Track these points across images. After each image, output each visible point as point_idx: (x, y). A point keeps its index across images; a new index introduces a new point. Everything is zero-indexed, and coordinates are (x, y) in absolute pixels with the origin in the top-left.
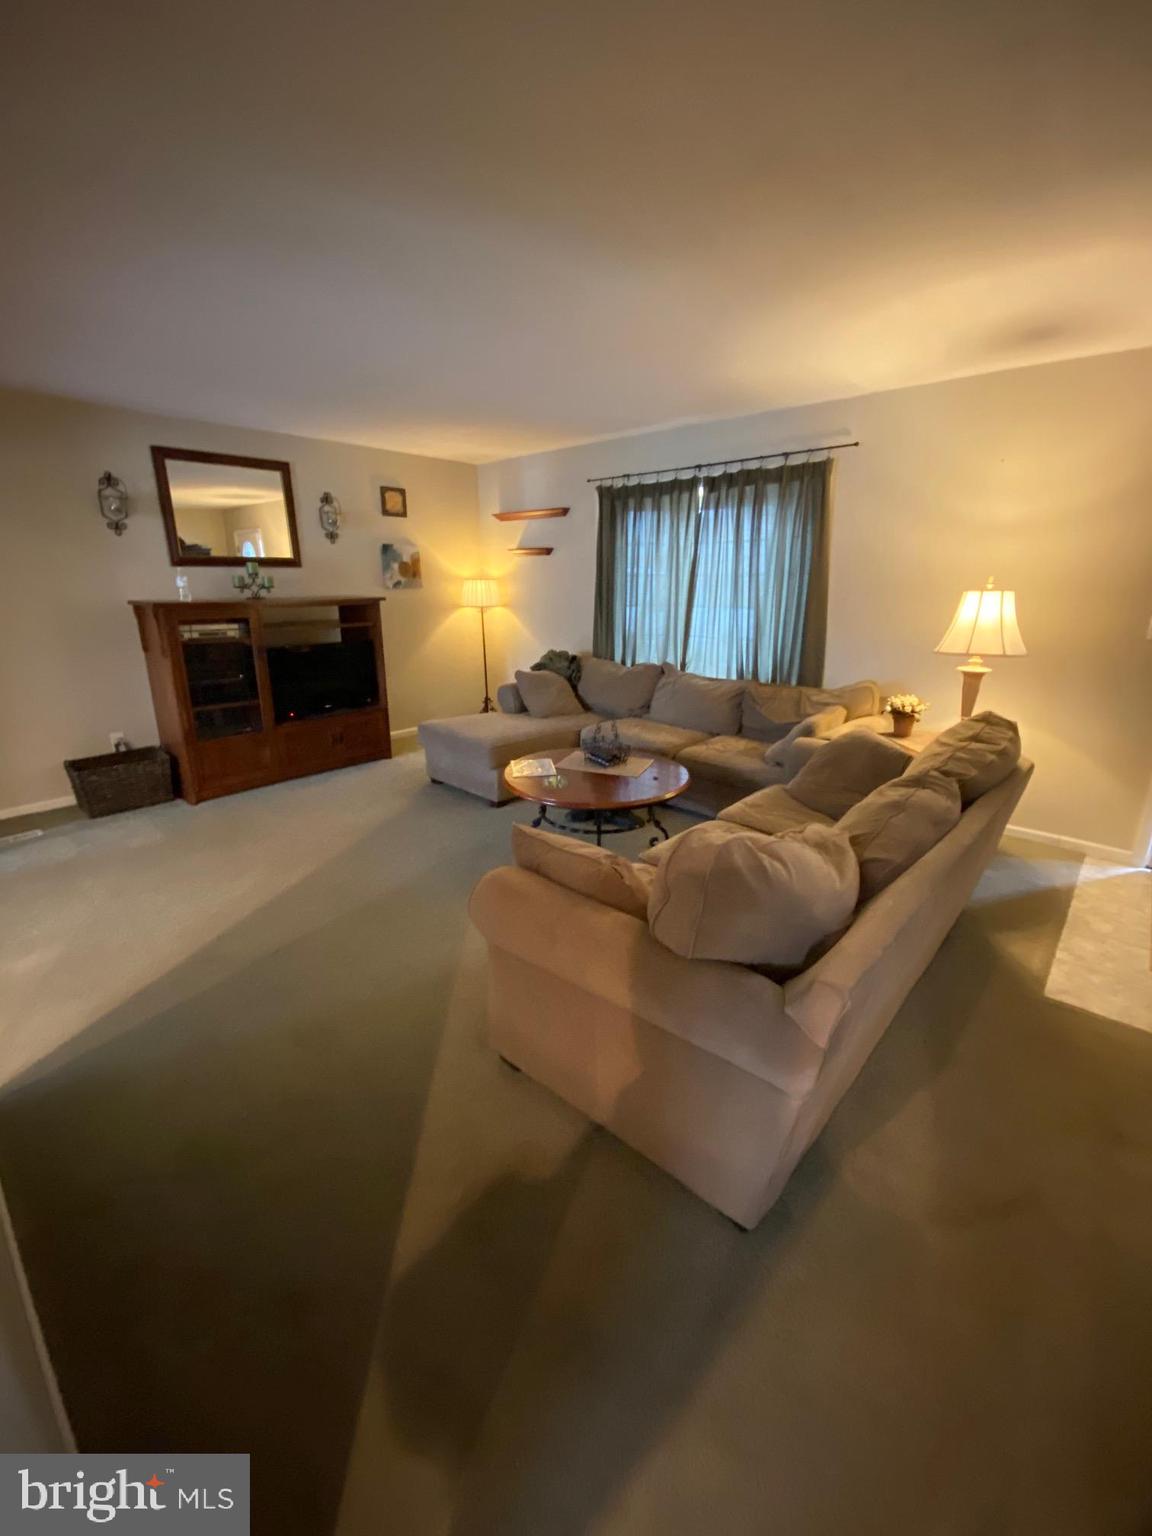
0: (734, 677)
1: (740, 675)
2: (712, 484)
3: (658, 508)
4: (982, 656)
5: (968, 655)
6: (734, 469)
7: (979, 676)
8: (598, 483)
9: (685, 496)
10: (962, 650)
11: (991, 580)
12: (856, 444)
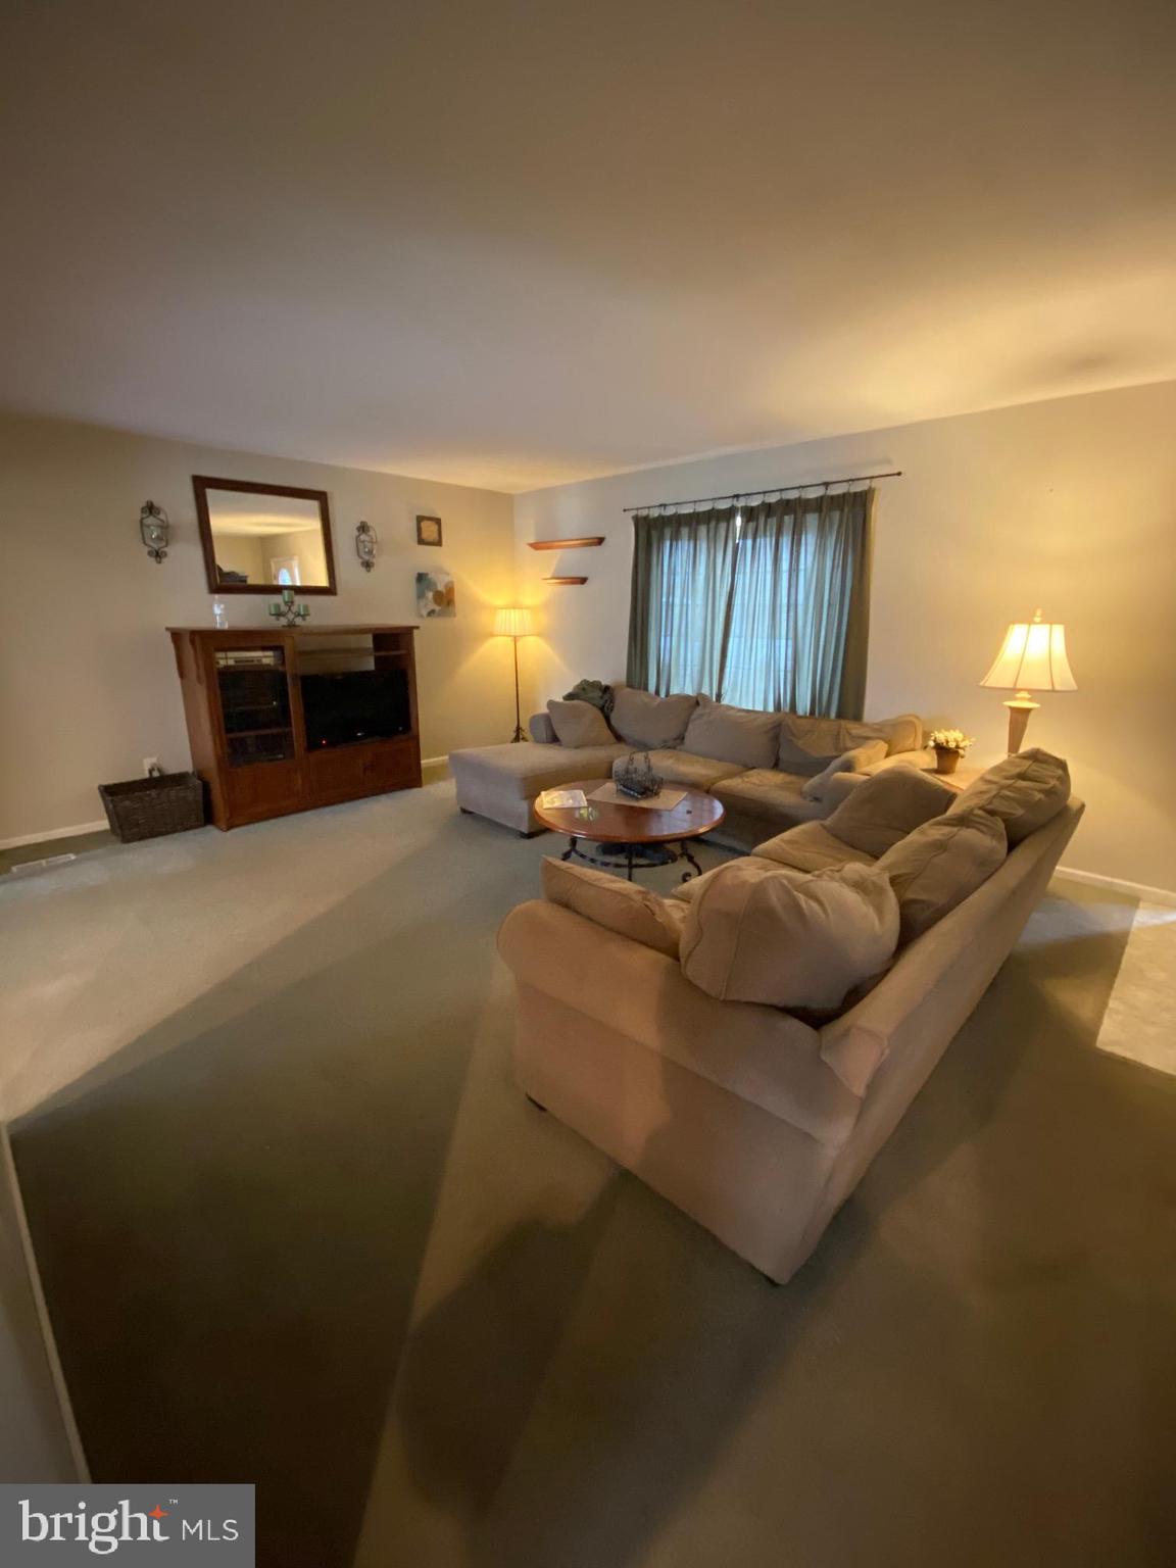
0: (771, 709)
1: (778, 707)
2: (750, 514)
3: (694, 537)
4: (1028, 691)
5: (1015, 690)
6: (773, 499)
7: (1028, 711)
8: (634, 513)
9: (722, 526)
10: (1009, 684)
11: (1039, 613)
12: (899, 474)
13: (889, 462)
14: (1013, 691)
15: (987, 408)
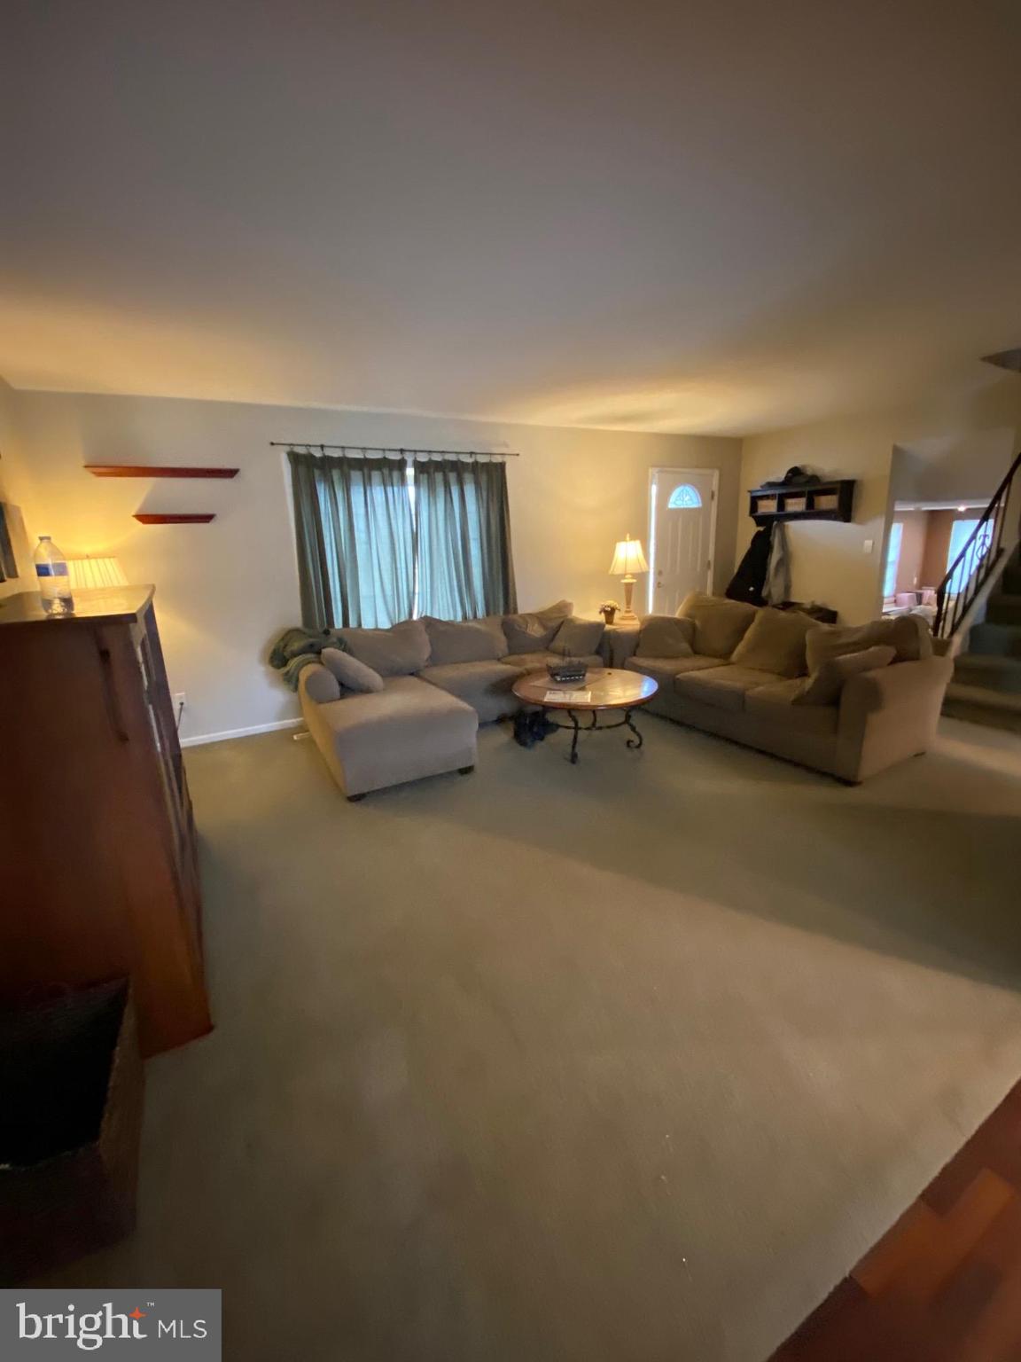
0: (459, 618)
1: (465, 617)
2: (421, 468)
3: (367, 483)
4: (631, 574)
5: (626, 574)
6: (437, 458)
7: (631, 584)
8: (287, 448)
9: (396, 474)
10: (623, 573)
11: (628, 535)
12: (518, 455)
13: (506, 446)
14: (623, 576)
15: (566, 426)
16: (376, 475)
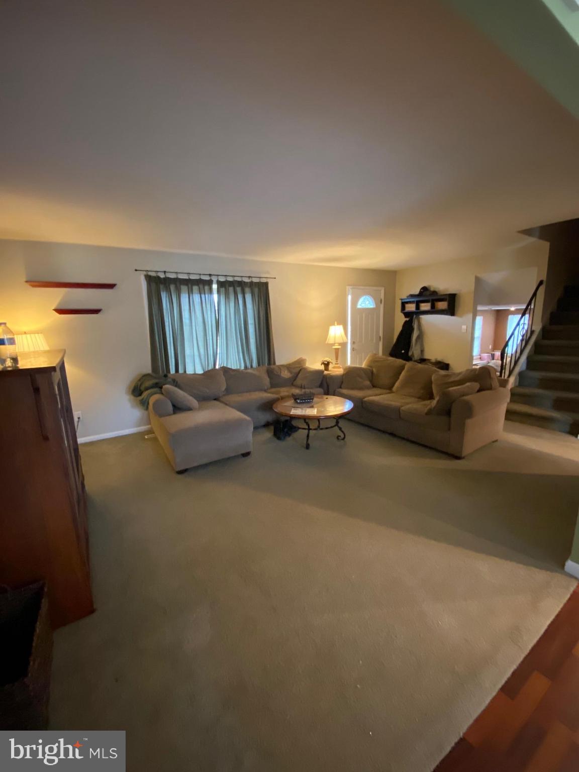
2: (221, 285)
3: (190, 292)
4: (338, 343)
6: (230, 279)
7: (338, 349)
8: (145, 273)
9: (206, 288)
10: (334, 342)
11: (336, 322)
12: (275, 278)
13: (269, 273)
14: (334, 345)
16: (195, 288)
